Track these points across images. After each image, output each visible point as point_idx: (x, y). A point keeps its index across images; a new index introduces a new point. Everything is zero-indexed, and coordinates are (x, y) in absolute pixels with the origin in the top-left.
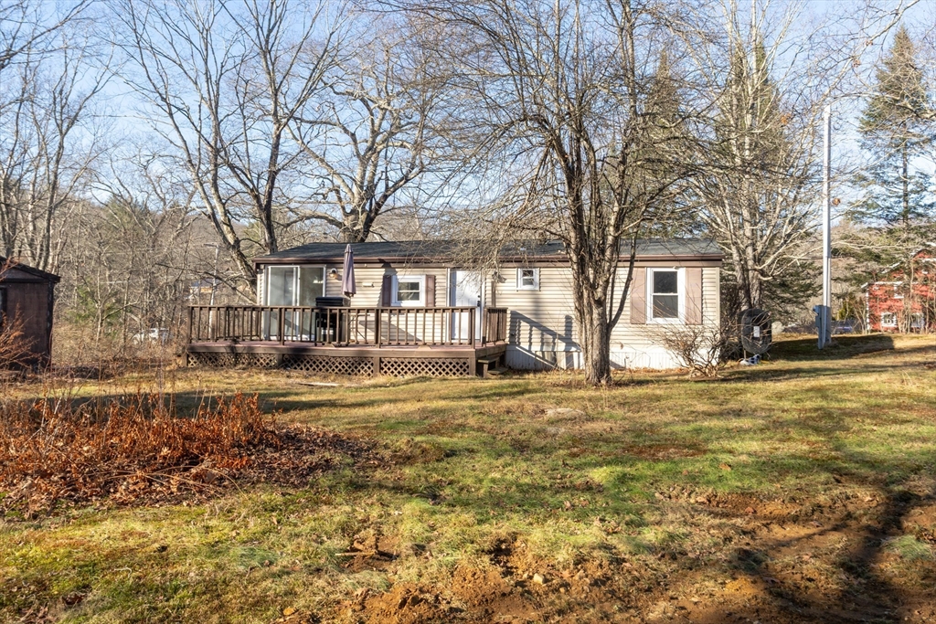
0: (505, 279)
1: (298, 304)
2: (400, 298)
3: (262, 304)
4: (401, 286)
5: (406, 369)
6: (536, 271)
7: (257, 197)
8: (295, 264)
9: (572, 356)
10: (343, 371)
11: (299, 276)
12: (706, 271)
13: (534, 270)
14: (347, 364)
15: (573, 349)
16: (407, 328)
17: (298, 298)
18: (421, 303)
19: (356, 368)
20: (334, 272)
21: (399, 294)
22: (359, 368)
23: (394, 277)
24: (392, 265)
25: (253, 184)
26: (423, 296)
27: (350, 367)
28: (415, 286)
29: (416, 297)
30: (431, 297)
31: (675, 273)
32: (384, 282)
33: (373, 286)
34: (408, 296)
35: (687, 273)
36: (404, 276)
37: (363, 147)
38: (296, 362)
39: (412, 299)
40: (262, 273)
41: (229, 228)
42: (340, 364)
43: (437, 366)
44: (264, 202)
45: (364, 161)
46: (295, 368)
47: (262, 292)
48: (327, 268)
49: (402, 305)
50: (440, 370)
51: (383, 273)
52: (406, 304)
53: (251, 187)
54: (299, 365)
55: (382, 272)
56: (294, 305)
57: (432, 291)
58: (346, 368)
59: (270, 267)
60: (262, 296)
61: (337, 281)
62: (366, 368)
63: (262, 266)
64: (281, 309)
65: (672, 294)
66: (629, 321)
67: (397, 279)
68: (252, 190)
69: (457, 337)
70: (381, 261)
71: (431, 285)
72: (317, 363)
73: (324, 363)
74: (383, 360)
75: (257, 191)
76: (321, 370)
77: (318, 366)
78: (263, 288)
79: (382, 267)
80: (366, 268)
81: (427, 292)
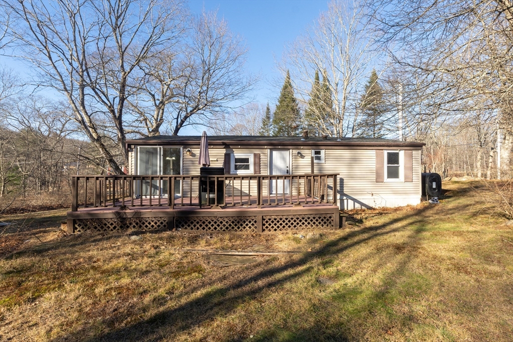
0: (304, 156)
1: (162, 174)
2: (236, 168)
3: (133, 173)
4: (237, 160)
5: (284, 224)
6: (323, 152)
7: (113, 112)
8: (159, 145)
9: (344, 202)
10: (230, 228)
11: (162, 154)
12: (414, 152)
13: (321, 151)
14: (233, 222)
15: (345, 198)
16: (241, 188)
17: (162, 169)
18: (251, 171)
19: (242, 225)
20: (189, 151)
21: (236, 166)
22: (244, 225)
23: (232, 155)
24: (231, 147)
25: (110, 103)
26: (252, 167)
27: (236, 225)
28: (247, 160)
29: (247, 167)
30: (257, 168)
31: (398, 153)
32: (225, 158)
33: (217, 161)
34: (242, 167)
35: (405, 153)
36: (238, 154)
37: (158, 102)
38: (186, 223)
39: (244, 169)
40: (132, 151)
41: (93, 130)
42: (227, 222)
43: (309, 221)
44: (117, 115)
45: (158, 107)
46: (186, 228)
47: (133, 165)
48: (184, 148)
49: (238, 173)
50: (311, 223)
51: (225, 152)
52: (241, 172)
53: (109, 105)
54: (189, 226)
55: (223, 151)
56: (158, 174)
57: (257, 164)
58: (233, 225)
59: (139, 147)
60: (133, 167)
61: (191, 157)
62: (250, 225)
63: (133, 147)
64: (170, 178)
65: (396, 165)
66: (375, 181)
67: (234, 156)
68: (110, 107)
69: (274, 192)
70: (224, 144)
71: (257, 160)
72: (207, 223)
73: (212, 223)
74: (264, 217)
75: (113, 108)
76: (210, 228)
77: (207, 226)
78: (133, 162)
79: (224, 148)
80: (213, 148)
81: (255, 164)
